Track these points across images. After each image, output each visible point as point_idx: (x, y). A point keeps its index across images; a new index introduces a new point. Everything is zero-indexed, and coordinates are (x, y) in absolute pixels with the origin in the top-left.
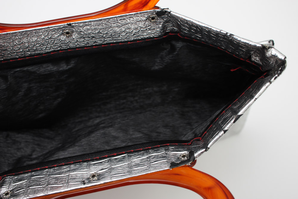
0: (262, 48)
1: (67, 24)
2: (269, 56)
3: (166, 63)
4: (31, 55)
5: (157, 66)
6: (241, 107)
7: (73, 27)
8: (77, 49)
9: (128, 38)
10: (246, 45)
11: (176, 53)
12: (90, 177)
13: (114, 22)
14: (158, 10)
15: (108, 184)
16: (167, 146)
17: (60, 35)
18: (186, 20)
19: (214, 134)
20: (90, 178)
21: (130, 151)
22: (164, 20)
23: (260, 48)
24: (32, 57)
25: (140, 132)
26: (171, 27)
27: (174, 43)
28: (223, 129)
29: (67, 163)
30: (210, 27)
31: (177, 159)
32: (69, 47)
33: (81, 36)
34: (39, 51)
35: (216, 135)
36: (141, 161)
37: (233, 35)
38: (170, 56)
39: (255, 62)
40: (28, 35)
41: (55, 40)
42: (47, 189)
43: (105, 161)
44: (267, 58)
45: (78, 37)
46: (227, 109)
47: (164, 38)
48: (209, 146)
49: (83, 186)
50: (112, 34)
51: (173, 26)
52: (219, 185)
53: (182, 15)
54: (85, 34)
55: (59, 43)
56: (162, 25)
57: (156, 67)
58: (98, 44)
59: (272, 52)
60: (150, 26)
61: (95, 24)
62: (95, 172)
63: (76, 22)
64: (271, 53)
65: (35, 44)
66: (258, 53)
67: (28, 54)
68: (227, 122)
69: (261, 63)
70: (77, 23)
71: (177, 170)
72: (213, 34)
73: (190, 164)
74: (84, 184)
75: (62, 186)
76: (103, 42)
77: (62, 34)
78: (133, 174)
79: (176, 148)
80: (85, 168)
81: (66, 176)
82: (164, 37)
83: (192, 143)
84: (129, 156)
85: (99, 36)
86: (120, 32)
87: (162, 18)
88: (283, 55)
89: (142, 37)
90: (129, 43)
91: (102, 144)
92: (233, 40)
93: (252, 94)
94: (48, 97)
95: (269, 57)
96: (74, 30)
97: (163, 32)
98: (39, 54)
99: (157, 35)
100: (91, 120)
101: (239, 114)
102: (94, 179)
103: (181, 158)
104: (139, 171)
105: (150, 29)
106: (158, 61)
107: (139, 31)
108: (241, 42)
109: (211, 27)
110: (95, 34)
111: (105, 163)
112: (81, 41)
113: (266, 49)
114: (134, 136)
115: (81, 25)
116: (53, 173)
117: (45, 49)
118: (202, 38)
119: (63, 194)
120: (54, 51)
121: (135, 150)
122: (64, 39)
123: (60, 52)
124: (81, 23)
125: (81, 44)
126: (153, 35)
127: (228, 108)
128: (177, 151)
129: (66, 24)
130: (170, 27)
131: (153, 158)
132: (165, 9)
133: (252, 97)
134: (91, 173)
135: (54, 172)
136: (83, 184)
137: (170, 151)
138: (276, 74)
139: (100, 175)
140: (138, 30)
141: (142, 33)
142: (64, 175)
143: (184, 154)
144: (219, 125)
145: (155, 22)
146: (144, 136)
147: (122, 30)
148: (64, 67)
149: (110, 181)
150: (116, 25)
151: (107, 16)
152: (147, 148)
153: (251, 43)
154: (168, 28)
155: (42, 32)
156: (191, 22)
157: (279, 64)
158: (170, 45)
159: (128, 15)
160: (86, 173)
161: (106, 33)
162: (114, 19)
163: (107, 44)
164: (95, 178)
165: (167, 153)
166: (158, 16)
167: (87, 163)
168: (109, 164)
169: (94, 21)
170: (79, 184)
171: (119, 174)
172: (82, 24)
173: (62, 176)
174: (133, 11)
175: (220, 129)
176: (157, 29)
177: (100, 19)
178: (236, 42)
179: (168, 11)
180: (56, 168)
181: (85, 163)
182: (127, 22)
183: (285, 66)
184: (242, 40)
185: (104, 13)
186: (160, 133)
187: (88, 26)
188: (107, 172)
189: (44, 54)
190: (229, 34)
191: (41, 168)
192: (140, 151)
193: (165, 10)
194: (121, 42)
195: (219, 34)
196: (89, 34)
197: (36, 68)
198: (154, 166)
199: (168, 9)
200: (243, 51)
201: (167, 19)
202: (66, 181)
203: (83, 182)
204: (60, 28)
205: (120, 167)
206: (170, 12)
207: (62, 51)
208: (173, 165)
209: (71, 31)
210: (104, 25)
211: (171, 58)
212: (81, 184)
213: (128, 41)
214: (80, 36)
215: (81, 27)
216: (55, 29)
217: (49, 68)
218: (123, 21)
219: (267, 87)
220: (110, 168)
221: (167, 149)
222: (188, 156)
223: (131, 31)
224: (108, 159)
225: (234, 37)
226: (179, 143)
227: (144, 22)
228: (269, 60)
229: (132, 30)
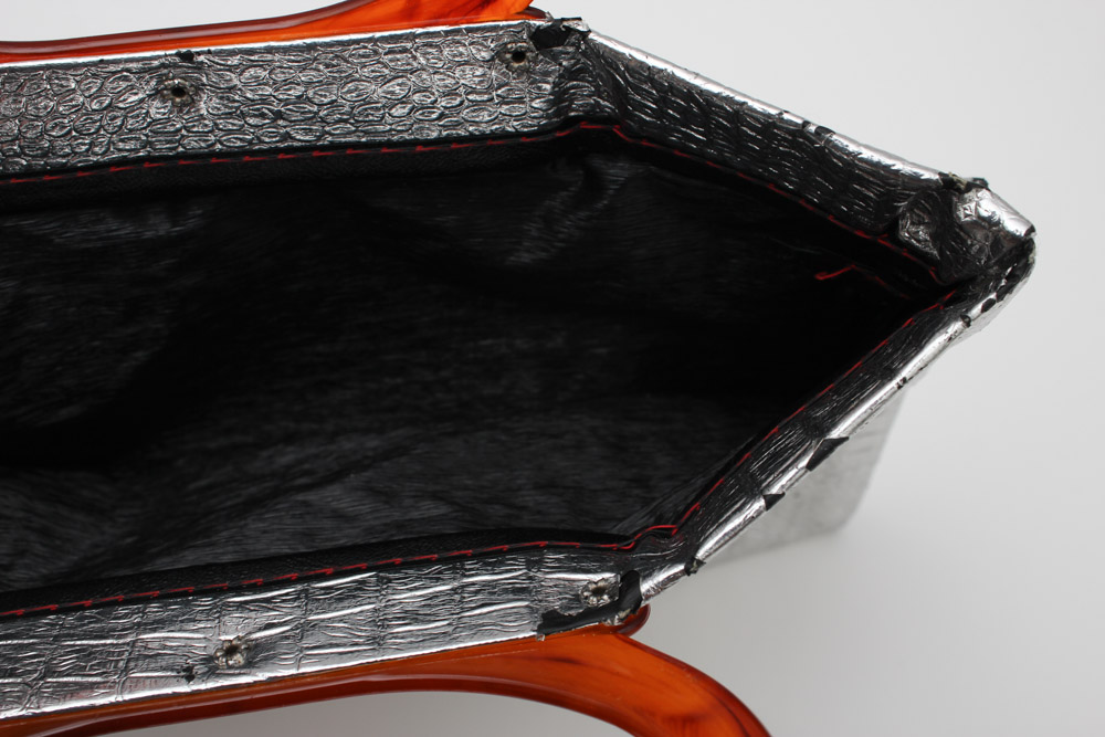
0: (944, 187)
1: (178, 54)
2: (967, 219)
3: (562, 241)
4: (29, 172)
5: (528, 251)
6: (844, 410)
7: (200, 67)
8: (214, 160)
9: (417, 129)
10: (879, 173)
11: (605, 205)
12: (219, 654)
13: (363, 60)
14: (538, 23)
15: (283, 684)
16: (537, 548)
17: (149, 96)
18: (649, 68)
19: (727, 510)
20: (218, 658)
21: (391, 561)
22: (560, 64)
23: (934, 187)
24: (32, 180)
25: (441, 499)
26: (590, 96)
27: (597, 162)
28: (762, 491)
29: (135, 595)
30: (739, 98)
31: (570, 599)
32: (181, 149)
33: (231, 108)
34: (63, 156)
35: (734, 513)
36: (429, 602)
37: (828, 131)
38: (583, 214)
39: (913, 245)
40: (21, 86)
41: (126, 117)
42: (38, 694)
43: (287, 594)
44: (961, 226)
45: (219, 109)
46: (788, 422)
47: (559, 138)
48: (700, 554)
49: (185, 688)
50: (353, 108)
51: (598, 93)
52: (729, 711)
53: (631, 48)
54: (248, 99)
55: (145, 128)
56: (555, 85)
57: (526, 255)
58: (295, 144)
59: (983, 205)
60: (507, 84)
61: (289, 61)
62: (241, 634)
63: (213, 48)
64: (976, 209)
65: (49, 126)
66: (924, 210)
67: (17, 163)
68: (782, 465)
69: (935, 252)
70: (218, 53)
71: (566, 642)
72: (752, 128)
73: (620, 620)
74: (190, 678)
75: (99, 683)
76: (319, 138)
77: (156, 94)
78: (390, 651)
79: (573, 558)
80: (203, 617)
81: (124, 644)
82: (557, 134)
83: (638, 542)
84: (380, 580)
85: (303, 113)
86: (384, 101)
87: (555, 58)
88: (1022, 217)
89: (471, 129)
90: (419, 149)
91: (285, 540)
92: (830, 150)
93: (892, 363)
94: (96, 343)
95: (967, 222)
96: (204, 80)
97: (556, 114)
98: (63, 169)
99: (531, 126)
100: (265, 454)
101: (835, 434)
102: (231, 662)
103: (587, 598)
104: (413, 639)
105: (504, 101)
106: (534, 233)
107: (462, 103)
108: (862, 160)
109: (745, 96)
110: (286, 102)
111: (284, 601)
112: (230, 127)
113: (959, 190)
114: (415, 514)
115: (234, 61)
116: (72, 632)
117: (87, 150)
118: (709, 143)
119: (102, 715)
120: (123, 162)
121: (410, 559)
122: (165, 114)
123: (146, 165)
124: (233, 53)
125: (228, 140)
126: (515, 123)
127: (791, 417)
128: (575, 571)
129: (174, 52)
130: (584, 97)
131: (477, 592)
132: (568, 20)
133: (890, 374)
134: (223, 638)
135: (77, 627)
136: (184, 681)
137: (548, 567)
138: (990, 292)
139: (256, 646)
140: (459, 99)
141: (474, 111)
142: (115, 642)
143: (601, 584)
144: (752, 475)
145: (527, 71)
146: (455, 514)
147: (393, 93)
148: (159, 226)
149: (293, 671)
150: (373, 71)
151: (336, 31)
152: (456, 553)
153: (898, 166)
154: (576, 99)
155: (78, 78)
156: (669, 74)
157: (1005, 255)
158: (581, 172)
159: (420, 35)
160: (202, 636)
161: (333, 102)
162: (365, 47)
163: (332, 146)
164: (235, 658)
165: (532, 574)
166: (538, 49)
167: (215, 598)
168: (299, 607)
169: (286, 50)
170: (168, 677)
171: (331, 646)
172: (238, 57)
173: (105, 645)
174: (442, 20)
175: (752, 489)
176: (532, 100)
177: (309, 41)
178: (840, 158)
179: (580, 28)
180: (87, 613)
181: (207, 601)
182: (415, 64)
183: (1031, 260)
184: (866, 154)
185: (328, 22)
186: (523, 508)
187: (261, 66)
188: (287, 638)
189: (82, 169)
190: (812, 129)
191: (29, 610)
192: (430, 563)
193: (565, 24)
194: (389, 144)
195: (774, 125)
196: (264, 101)
197: (51, 222)
198: (473, 623)
199: (580, 23)
200: (865, 198)
201: (572, 61)
202: (121, 664)
203: (184, 671)
204: (150, 69)
205: (341, 619)
206: (584, 35)
207: (155, 165)
208: (551, 621)
209: (192, 85)
210: (321, 67)
211: (582, 223)
212: (175, 677)
213: (416, 142)
214: (226, 107)
215: (230, 69)
216: (128, 70)
217: (102, 227)
218: (398, 56)
219: (950, 339)
220: (302, 621)
221: (536, 562)
222: (617, 592)
223: (429, 100)
224: (299, 587)
225: (834, 137)
226: (586, 544)
227: (481, 69)
228: (966, 237)
229: (433, 99)
